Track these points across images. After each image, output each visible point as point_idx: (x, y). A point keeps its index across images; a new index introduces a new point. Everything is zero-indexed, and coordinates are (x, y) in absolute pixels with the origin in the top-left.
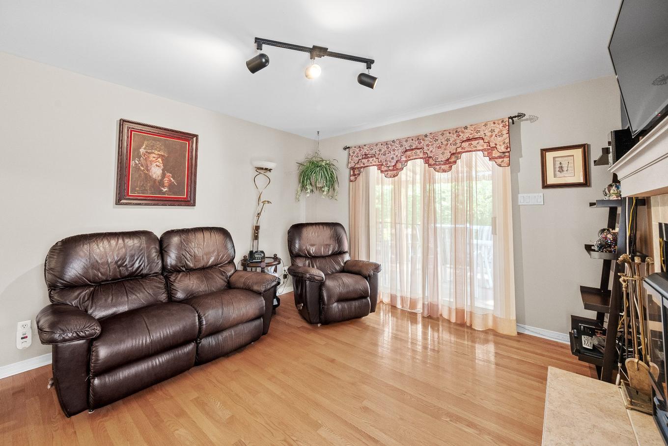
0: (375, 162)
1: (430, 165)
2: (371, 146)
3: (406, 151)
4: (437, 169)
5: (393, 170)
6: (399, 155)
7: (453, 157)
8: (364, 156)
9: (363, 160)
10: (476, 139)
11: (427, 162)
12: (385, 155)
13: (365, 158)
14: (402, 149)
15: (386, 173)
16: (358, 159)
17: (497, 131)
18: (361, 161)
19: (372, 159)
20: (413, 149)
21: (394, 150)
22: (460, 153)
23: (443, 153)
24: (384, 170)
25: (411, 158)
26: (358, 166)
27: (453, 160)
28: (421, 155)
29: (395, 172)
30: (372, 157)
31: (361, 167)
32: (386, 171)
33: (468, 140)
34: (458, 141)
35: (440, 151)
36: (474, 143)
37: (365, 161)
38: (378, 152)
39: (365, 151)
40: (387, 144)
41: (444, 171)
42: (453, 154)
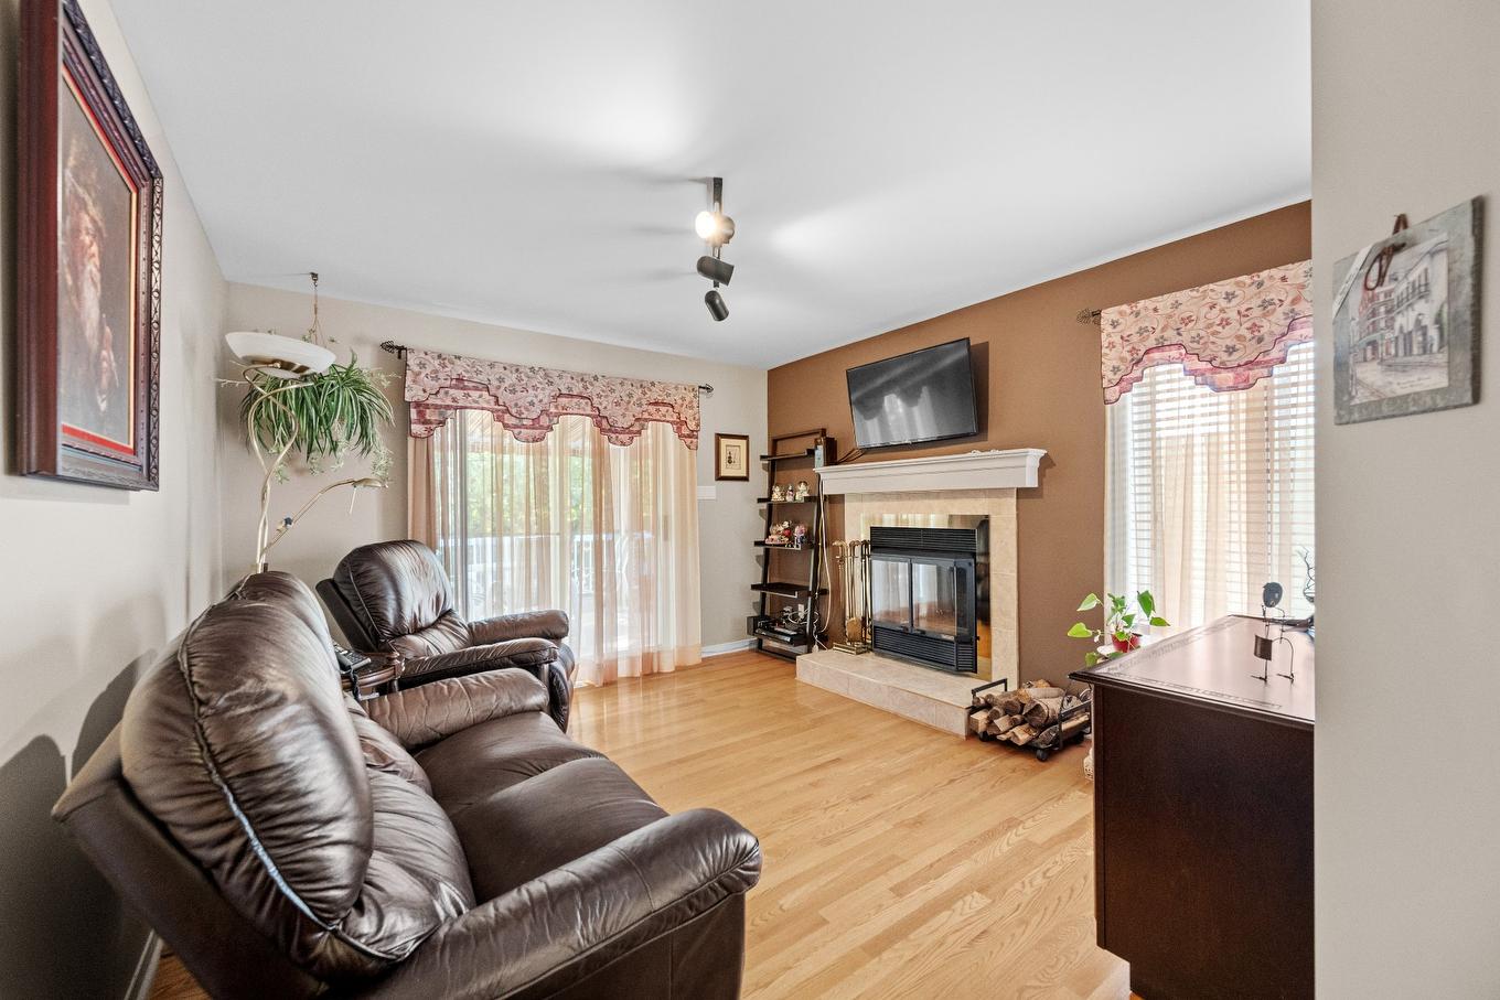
0: (488, 402)
1: (602, 430)
2: (474, 363)
3: (561, 395)
4: (613, 440)
5: (532, 427)
6: (545, 401)
7: (637, 423)
8: (454, 382)
9: (452, 391)
10: (664, 404)
11: (598, 425)
12: (513, 391)
13: (456, 387)
14: (550, 391)
15: (516, 431)
16: (436, 385)
17: (688, 399)
18: (447, 393)
19: (477, 393)
20: (572, 396)
21: (535, 388)
22: (646, 420)
23: (624, 415)
24: (510, 423)
25: (570, 411)
26: (439, 402)
27: (635, 429)
28: (588, 410)
29: (538, 432)
30: (476, 389)
31: (448, 407)
32: (516, 427)
33: (656, 403)
34: (644, 402)
35: (619, 411)
36: (663, 409)
37: (459, 394)
38: (496, 383)
39: (459, 369)
40: (517, 370)
41: (623, 444)
42: (637, 420)
